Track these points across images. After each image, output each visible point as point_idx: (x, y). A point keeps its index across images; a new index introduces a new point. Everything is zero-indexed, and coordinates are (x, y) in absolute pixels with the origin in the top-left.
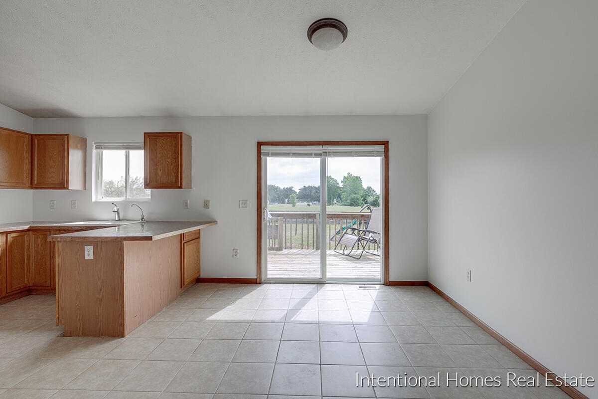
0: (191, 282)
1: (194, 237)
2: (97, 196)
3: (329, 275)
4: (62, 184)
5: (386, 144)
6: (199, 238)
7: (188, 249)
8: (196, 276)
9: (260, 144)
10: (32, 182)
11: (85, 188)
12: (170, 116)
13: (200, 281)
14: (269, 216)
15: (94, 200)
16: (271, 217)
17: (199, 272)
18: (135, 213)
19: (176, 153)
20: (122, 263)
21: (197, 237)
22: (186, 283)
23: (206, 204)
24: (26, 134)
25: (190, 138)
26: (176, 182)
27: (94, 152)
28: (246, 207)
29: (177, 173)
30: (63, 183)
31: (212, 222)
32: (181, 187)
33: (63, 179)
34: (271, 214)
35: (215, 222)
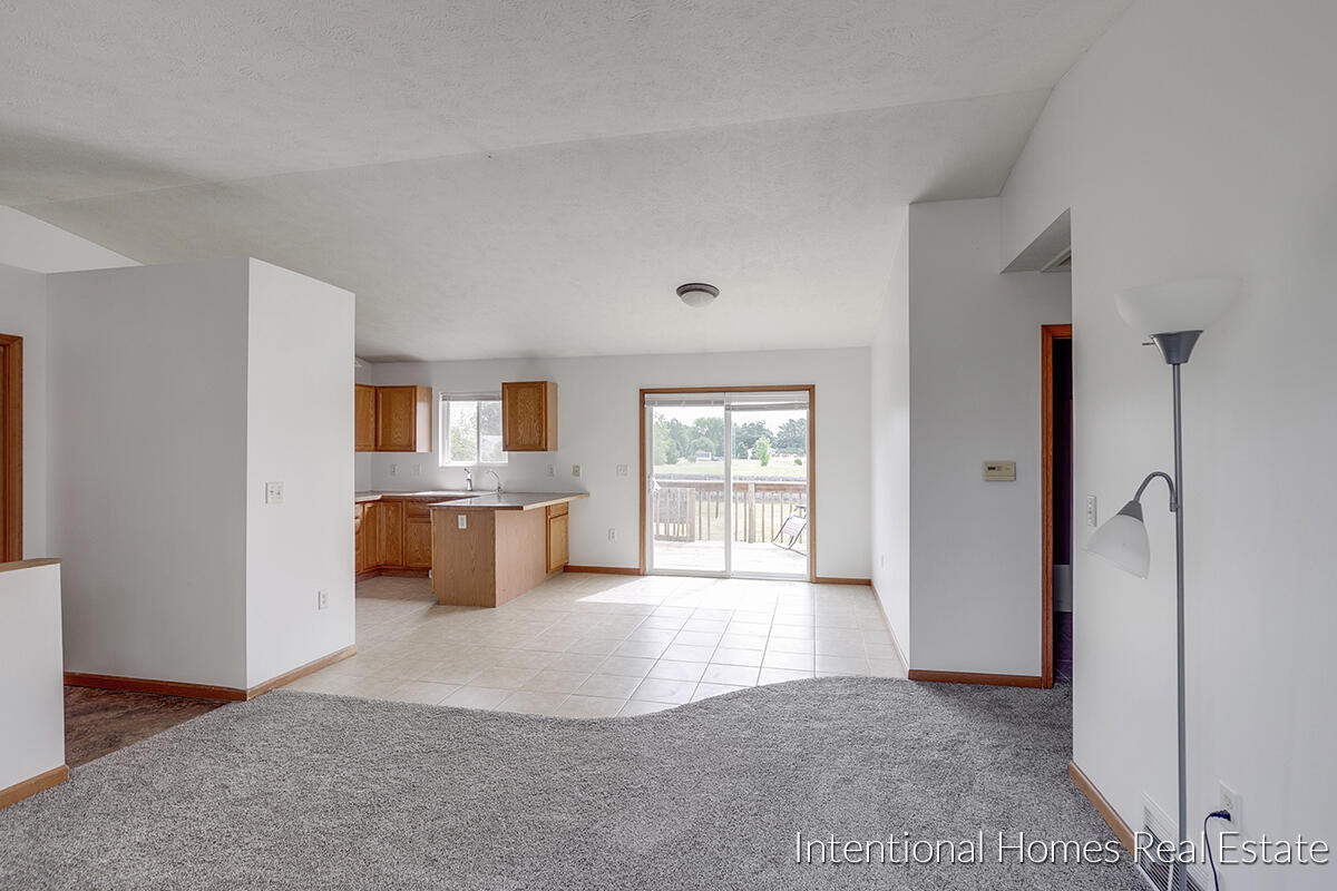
0: (557, 569)
1: (562, 513)
2: (445, 459)
3: (734, 568)
4: (410, 447)
5: (811, 389)
6: (567, 513)
7: (554, 525)
8: (563, 563)
9: (643, 392)
10: (376, 445)
11: (431, 450)
12: (531, 359)
13: (567, 569)
14: (657, 486)
15: (440, 465)
16: (659, 488)
17: (567, 558)
18: (490, 482)
19: (540, 408)
20: (494, 532)
21: (564, 512)
22: (552, 567)
23: (576, 471)
24: (371, 387)
25: (556, 385)
26: (540, 443)
27: (441, 403)
28: (626, 475)
29: (541, 432)
30: (410, 445)
31: (584, 494)
32: (546, 450)
33: (410, 440)
34: (659, 483)
35: (588, 494)
